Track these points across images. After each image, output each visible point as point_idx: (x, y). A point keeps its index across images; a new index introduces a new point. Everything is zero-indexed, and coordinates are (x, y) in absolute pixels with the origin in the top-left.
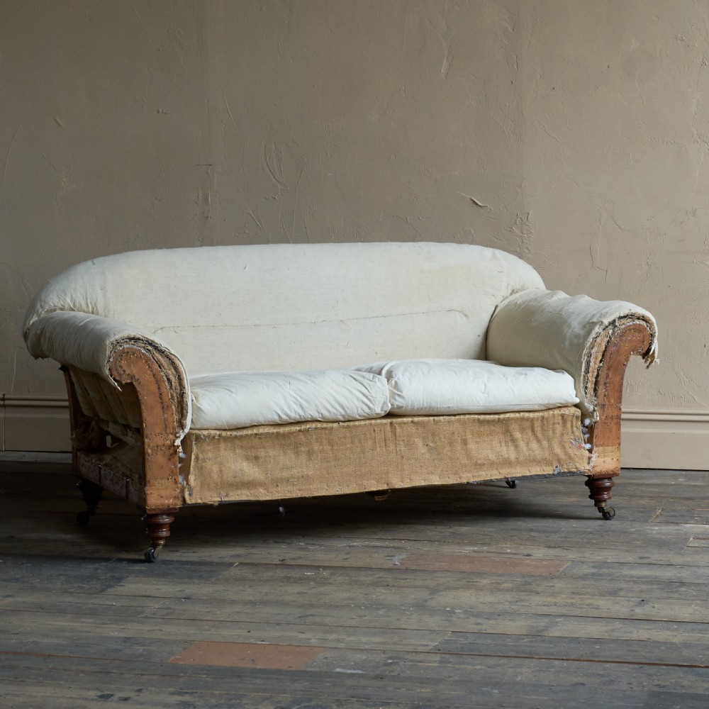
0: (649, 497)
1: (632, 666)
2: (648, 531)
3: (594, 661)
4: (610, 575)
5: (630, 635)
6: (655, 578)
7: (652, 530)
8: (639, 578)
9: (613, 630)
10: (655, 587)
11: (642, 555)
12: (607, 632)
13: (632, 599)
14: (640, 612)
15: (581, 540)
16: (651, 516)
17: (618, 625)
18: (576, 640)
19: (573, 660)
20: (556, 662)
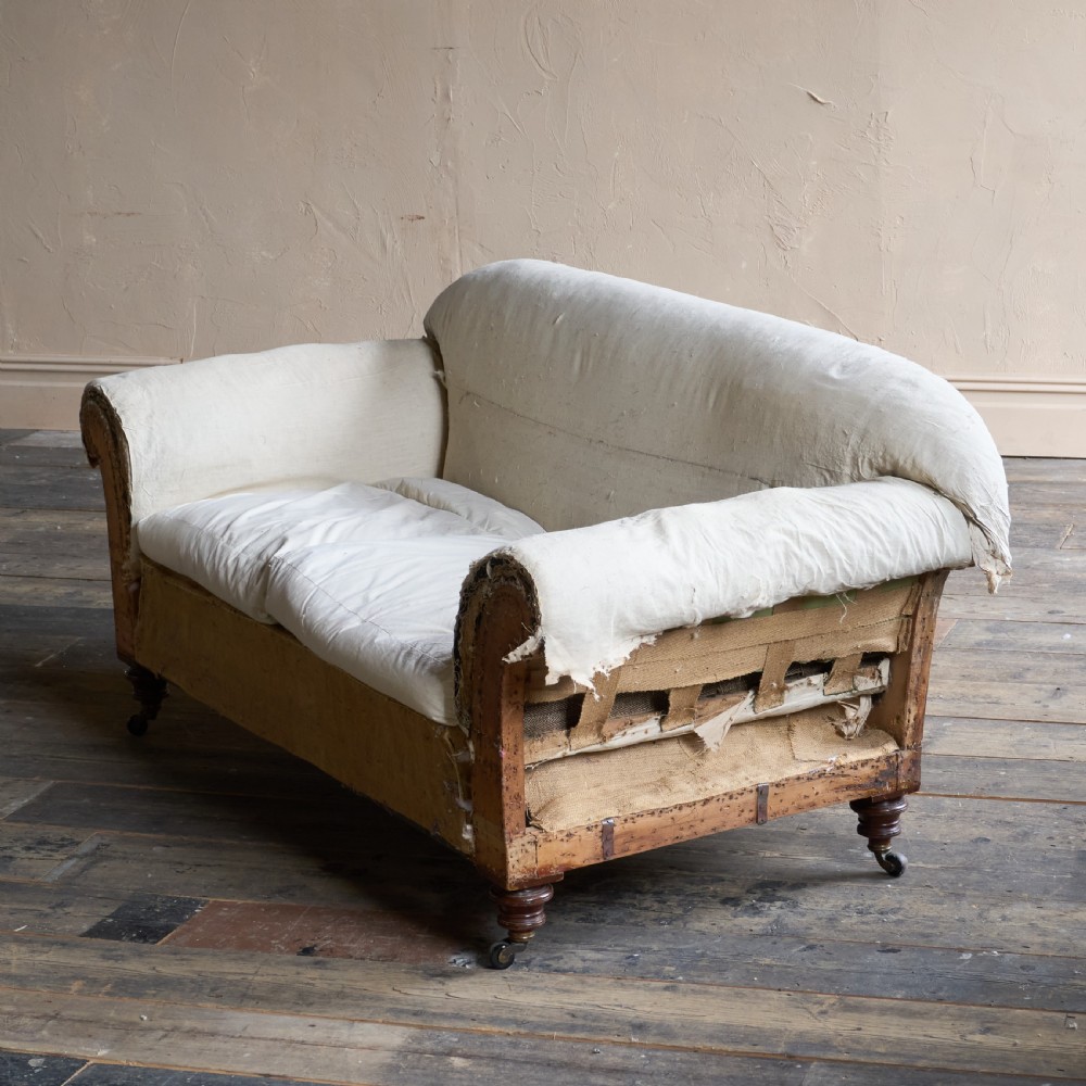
0: (1055, 505)
1: (1052, 806)
2: (1058, 565)
3: (1000, 799)
4: (1011, 644)
5: (1044, 750)
6: (1072, 649)
7: (1061, 562)
8: (1050, 648)
9: (1021, 742)
10: (1074, 664)
11: (1051, 608)
12: (1013, 746)
13: (1044, 686)
14: (1057, 709)
15: (967, 583)
16: (1059, 539)
17: (1027, 732)
18: (970, 761)
19: (971, 797)
20: (948, 801)
